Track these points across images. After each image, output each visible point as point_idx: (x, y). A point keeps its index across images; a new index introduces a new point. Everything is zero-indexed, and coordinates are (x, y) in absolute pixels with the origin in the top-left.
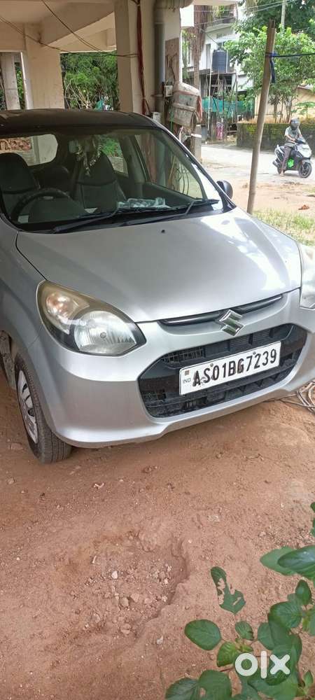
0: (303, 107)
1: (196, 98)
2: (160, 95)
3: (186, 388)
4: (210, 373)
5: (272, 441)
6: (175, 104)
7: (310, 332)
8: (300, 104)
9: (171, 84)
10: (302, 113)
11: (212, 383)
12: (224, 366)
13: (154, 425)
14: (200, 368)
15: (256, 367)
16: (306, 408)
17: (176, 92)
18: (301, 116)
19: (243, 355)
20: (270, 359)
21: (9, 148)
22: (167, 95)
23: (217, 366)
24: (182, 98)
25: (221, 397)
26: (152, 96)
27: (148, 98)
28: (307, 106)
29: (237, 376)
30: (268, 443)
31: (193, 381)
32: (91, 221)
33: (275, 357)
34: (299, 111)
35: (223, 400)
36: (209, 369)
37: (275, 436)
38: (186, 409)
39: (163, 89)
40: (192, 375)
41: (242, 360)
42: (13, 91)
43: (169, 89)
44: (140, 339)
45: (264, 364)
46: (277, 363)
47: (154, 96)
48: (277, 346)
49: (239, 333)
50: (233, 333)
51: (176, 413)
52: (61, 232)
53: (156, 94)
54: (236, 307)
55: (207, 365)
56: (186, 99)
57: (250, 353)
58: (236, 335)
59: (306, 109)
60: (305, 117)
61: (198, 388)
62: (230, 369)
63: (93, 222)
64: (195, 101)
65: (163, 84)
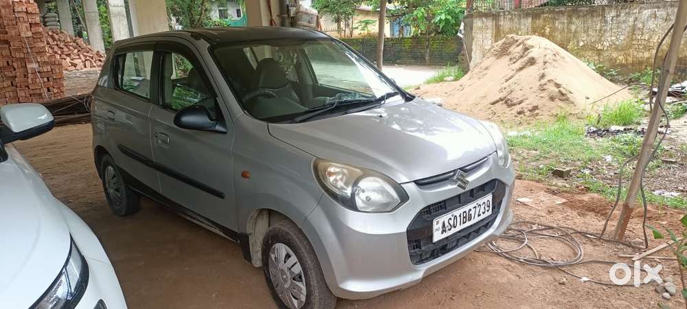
0: (363, 24)
1: (316, 17)
2: (286, 16)
3: (438, 236)
4: (451, 222)
5: (488, 281)
6: (299, 22)
7: (507, 185)
8: (361, 22)
9: (294, 6)
10: (363, 29)
11: (454, 231)
12: (460, 216)
13: (416, 271)
14: (445, 218)
15: (479, 215)
16: (498, 254)
17: (299, 12)
18: (362, 32)
19: (471, 206)
20: (487, 208)
21: (95, 67)
22: (292, 15)
23: (456, 216)
24: (305, 17)
25: (454, 244)
26: (278, 16)
27: (275, 17)
28: (367, 23)
29: (468, 224)
30: (486, 283)
31: (441, 230)
32: (320, 112)
33: (489, 206)
34: (360, 28)
35: (456, 246)
36: (450, 219)
37: (487, 277)
38: (434, 255)
39: (288, 11)
40: (440, 225)
41: (470, 210)
42: (93, 14)
43: (293, 10)
44: (404, 197)
45: (483, 213)
46: (490, 212)
47: (280, 15)
48: (489, 197)
49: (468, 188)
50: (464, 188)
51: (427, 260)
52: (301, 122)
53: (281, 14)
54: (462, 168)
55: (449, 215)
56: (308, 18)
57: (474, 204)
58: (467, 189)
59: (366, 26)
60: (366, 32)
61: (445, 235)
62: (464, 217)
63: (322, 113)
64: (315, 19)
65: (288, 5)
